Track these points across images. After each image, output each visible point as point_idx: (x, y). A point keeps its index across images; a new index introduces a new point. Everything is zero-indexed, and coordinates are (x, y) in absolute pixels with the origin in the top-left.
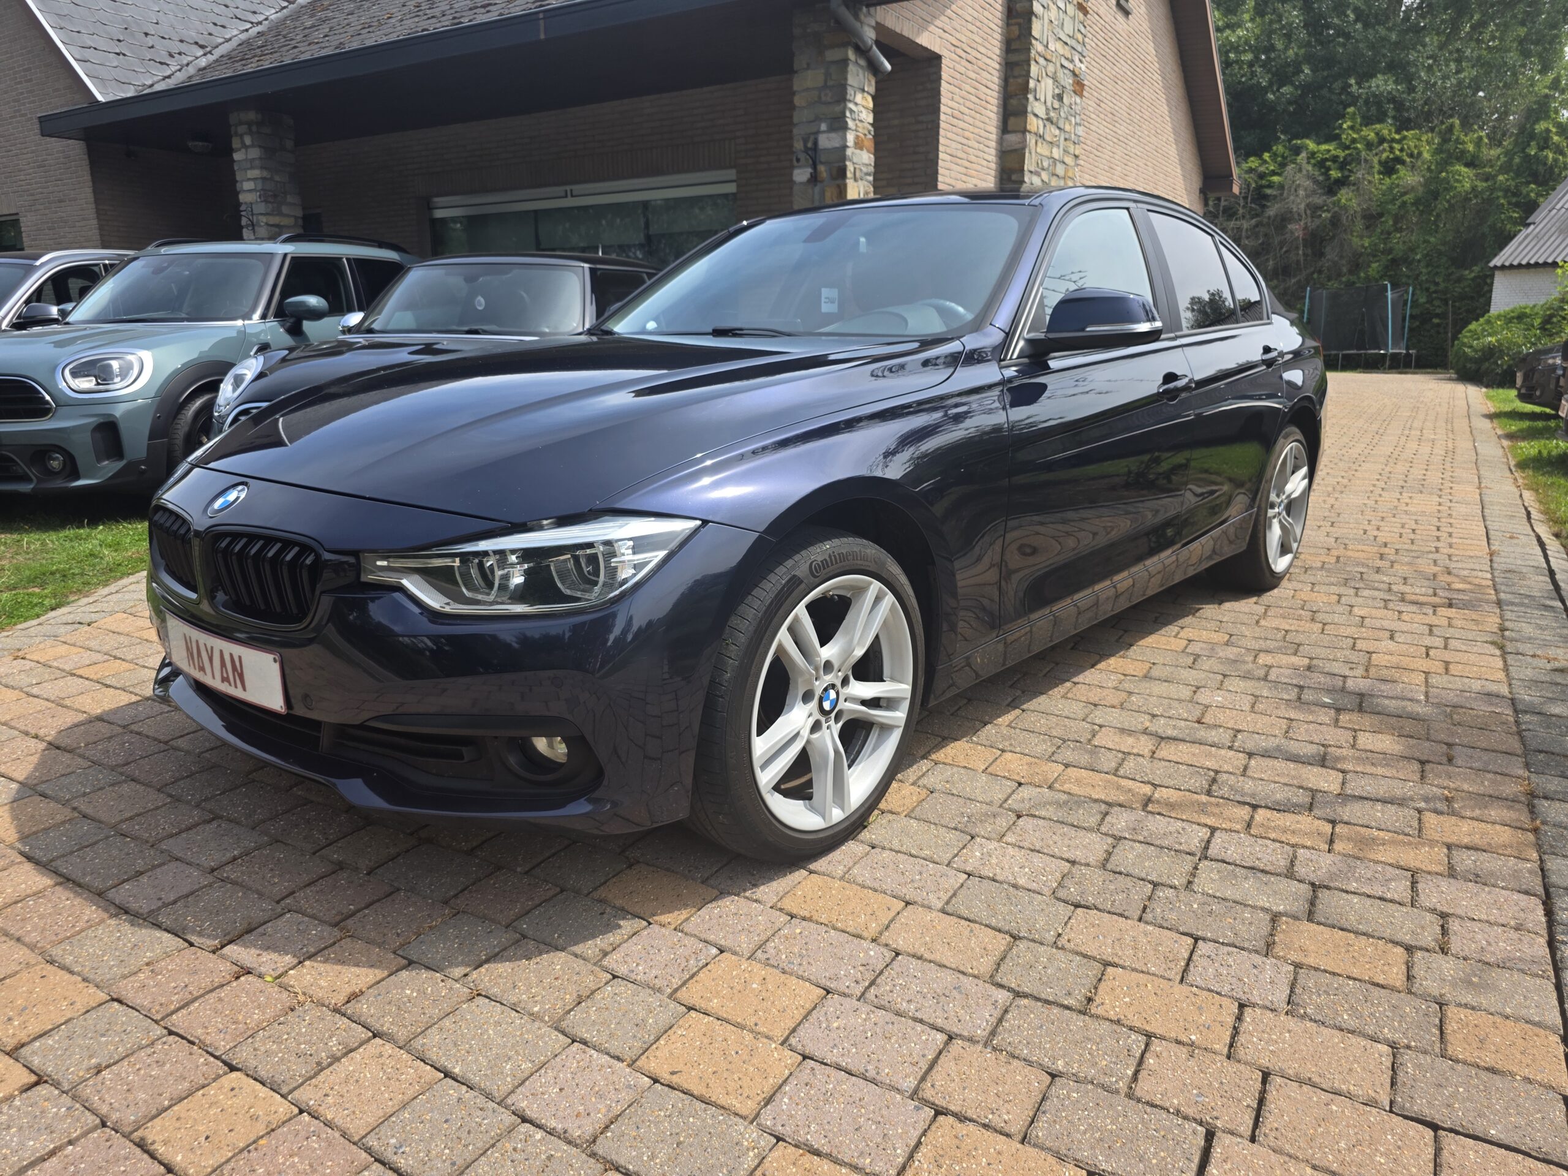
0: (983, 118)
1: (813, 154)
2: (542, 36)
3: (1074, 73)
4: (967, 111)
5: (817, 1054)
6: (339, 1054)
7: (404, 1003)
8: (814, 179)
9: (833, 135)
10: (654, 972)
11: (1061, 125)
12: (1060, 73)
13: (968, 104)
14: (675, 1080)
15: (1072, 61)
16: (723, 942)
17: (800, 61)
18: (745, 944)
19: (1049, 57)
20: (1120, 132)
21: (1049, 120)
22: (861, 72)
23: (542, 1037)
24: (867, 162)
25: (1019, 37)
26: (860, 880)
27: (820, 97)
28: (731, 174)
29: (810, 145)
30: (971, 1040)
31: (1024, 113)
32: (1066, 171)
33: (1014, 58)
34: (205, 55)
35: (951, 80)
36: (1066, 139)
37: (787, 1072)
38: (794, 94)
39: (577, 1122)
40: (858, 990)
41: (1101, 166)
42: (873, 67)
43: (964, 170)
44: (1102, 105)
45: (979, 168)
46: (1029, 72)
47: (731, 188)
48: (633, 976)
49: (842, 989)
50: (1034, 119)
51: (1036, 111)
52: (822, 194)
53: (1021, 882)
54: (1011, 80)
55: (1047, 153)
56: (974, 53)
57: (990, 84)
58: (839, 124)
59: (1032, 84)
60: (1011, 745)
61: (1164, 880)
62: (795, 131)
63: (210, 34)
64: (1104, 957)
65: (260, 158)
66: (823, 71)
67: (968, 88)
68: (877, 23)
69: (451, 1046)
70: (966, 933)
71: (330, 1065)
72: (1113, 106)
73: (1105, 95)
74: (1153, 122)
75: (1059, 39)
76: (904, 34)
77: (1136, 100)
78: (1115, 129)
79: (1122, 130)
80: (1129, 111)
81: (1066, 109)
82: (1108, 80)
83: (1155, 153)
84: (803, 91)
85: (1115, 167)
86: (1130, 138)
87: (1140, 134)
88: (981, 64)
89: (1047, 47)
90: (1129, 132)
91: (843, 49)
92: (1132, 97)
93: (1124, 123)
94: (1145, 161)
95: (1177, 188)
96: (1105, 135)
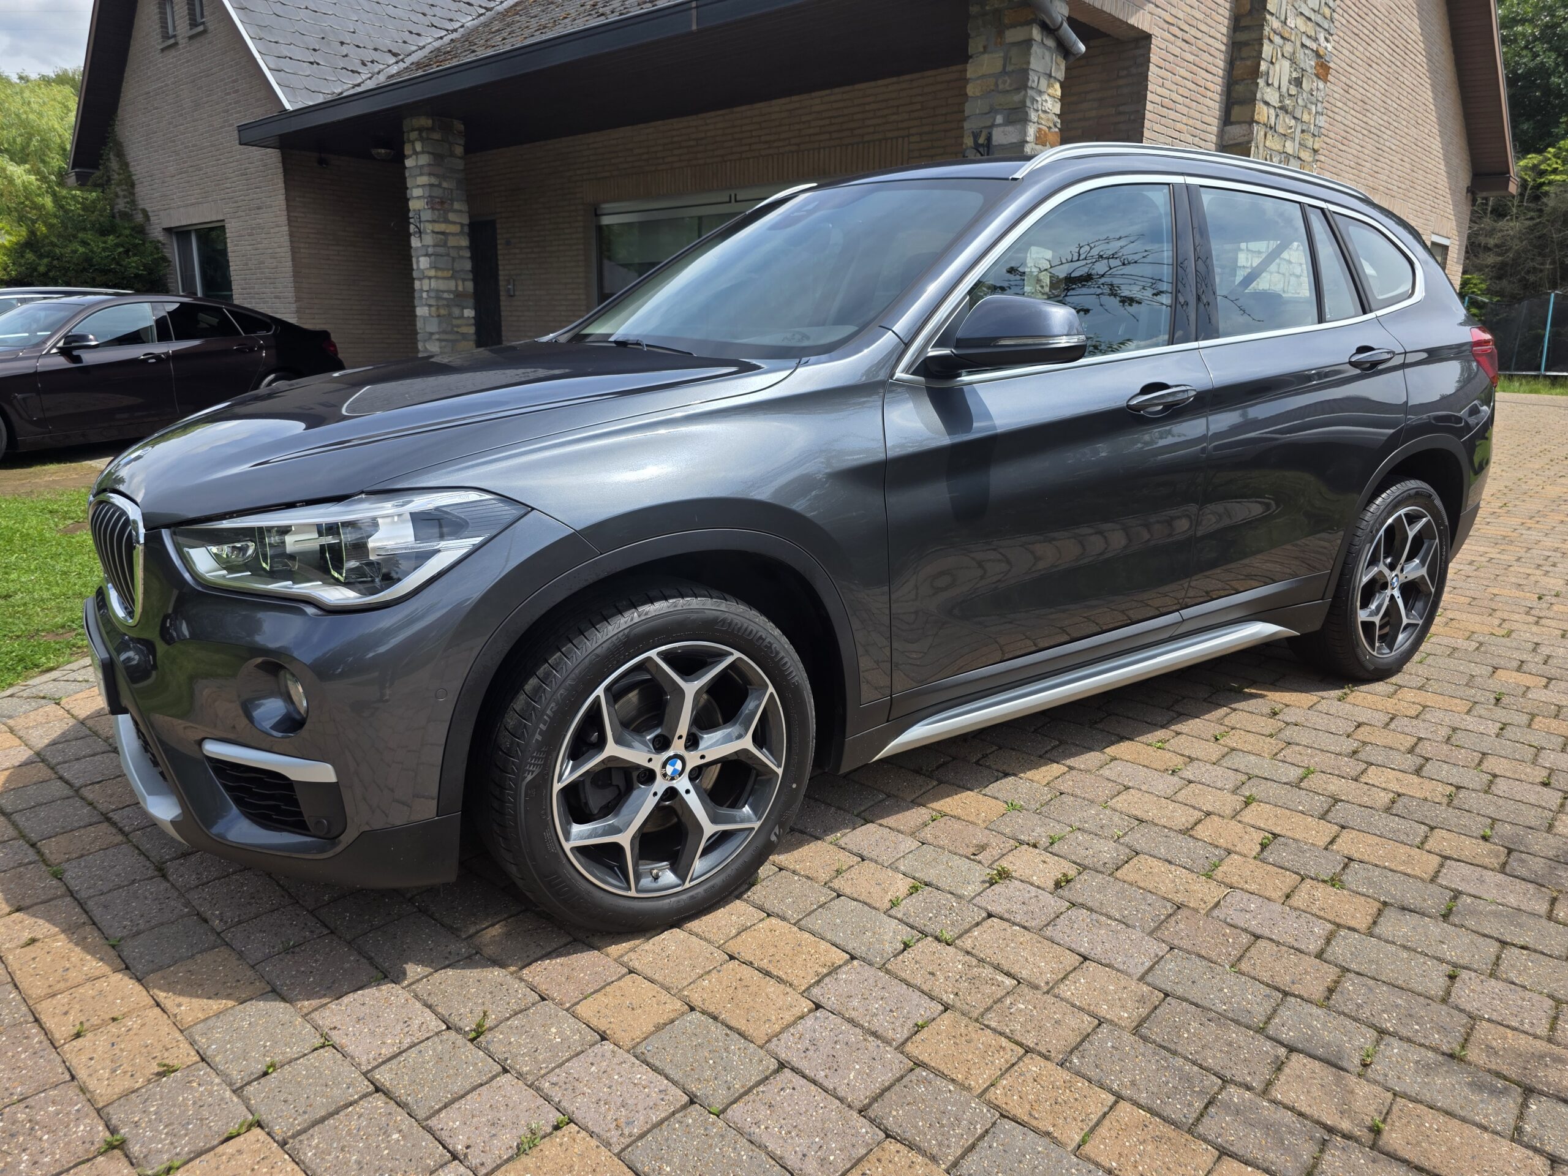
0: (1200, 108)
1: (986, 151)
2: (696, 29)
3: (1316, 53)
4: (1180, 99)
9: (1010, 129)
11: (1298, 115)
12: (1300, 54)
13: (1181, 90)
15: (1316, 40)
17: (975, 45)
19: (1286, 35)
20: (1371, 122)
21: (1281, 108)
22: (1047, 54)
25: (1250, 11)
27: (997, 85)
29: (981, 141)
31: (1253, 100)
33: (1243, 37)
34: (397, 62)
35: (1163, 64)
36: (1303, 131)
38: (967, 83)
41: (1347, 162)
42: (1064, 49)
44: (1351, 91)
46: (1261, 52)
50: (1265, 108)
51: (1267, 99)
54: (1238, 63)
55: (1279, 147)
56: (1193, 31)
57: (1211, 68)
58: (1018, 116)
59: (1263, 66)
62: (967, 125)
63: (404, 42)
65: (429, 165)
66: (1002, 54)
67: (1183, 72)
72: (1364, 92)
73: (1354, 79)
74: (1413, 111)
75: (1302, 14)
76: (1105, 9)
77: (1395, 86)
78: (1365, 119)
79: (1375, 120)
80: (1384, 98)
81: (1305, 95)
82: (1359, 61)
83: (1414, 147)
84: (978, 78)
85: (1364, 163)
86: (1383, 129)
87: (1395, 124)
88: (1200, 44)
89: (1285, 23)
90: (1382, 122)
91: (1026, 28)
92: (1390, 83)
93: (1379, 114)
94: (1400, 156)
95: (1439, 186)
96: (1352, 126)
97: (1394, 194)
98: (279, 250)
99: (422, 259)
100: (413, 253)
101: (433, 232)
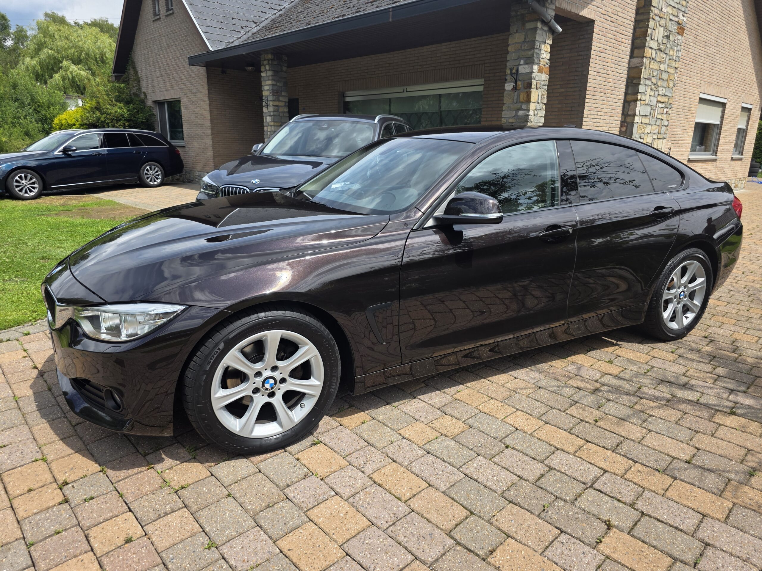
0: (618, 51)
1: (516, 76)
2: (391, 20)
3: (678, 23)
5: (352, 555)
6: (168, 512)
7: (201, 494)
8: (515, 88)
9: (526, 66)
10: (304, 499)
11: (667, 52)
12: (669, 24)
13: (609, 44)
14: (289, 553)
15: (677, 16)
16: (338, 490)
17: (513, 29)
18: (347, 492)
19: (662, 16)
20: (708, 51)
21: (659, 49)
22: (544, 33)
23: (245, 521)
24: (544, 79)
25: (644, 6)
26: (413, 469)
27: (521, 47)
28: (481, 81)
29: (514, 71)
30: (423, 562)
31: (644, 47)
32: (669, 76)
33: (640, 17)
34: (256, 26)
35: (600, 33)
36: (670, 59)
37: (336, 560)
38: (508, 45)
39: (242, 564)
40: (385, 526)
41: (695, 71)
42: (552, 31)
43: (604, 79)
44: (698, 37)
45: (614, 77)
46: (648, 25)
47: (481, 88)
48: (294, 500)
49: (379, 524)
50: (650, 50)
51: (651, 46)
52: (519, 95)
53: (489, 484)
54: (638, 30)
55: (657, 68)
56: (616, 17)
57: (624, 32)
58: (530, 61)
59: (649, 31)
60: (523, 407)
61: (562, 496)
62: (508, 64)
63: (259, 17)
64: (509, 532)
65: (272, 76)
66: (524, 34)
67: (610, 36)
68: (556, 7)
69: (210, 517)
70: (449, 506)
71: (164, 516)
72: (705, 37)
73: (700, 31)
74: (732, 44)
75: (670, 5)
76: (572, 11)
77: (723, 33)
78: (705, 50)
79: (711, 50)
80: (716, 39)
81: (671, 43)
82: (703, 23)
83: (733, 62)
84: (513, 44)
85: (704, 71)
86: (716, 54)
87: (723, 51)
88: (619, 22)
89: (661, 10)
90: (715, 51)
91: (535, 22)
92: (720, 32)
93: (713, 47)
94: (725, 67)
95: (746, 80)
96: (699, 54)
97: (721, 85)
98: (204, 112)
99: (268, 117)
100: (264, 115)
101: (273, 105)
